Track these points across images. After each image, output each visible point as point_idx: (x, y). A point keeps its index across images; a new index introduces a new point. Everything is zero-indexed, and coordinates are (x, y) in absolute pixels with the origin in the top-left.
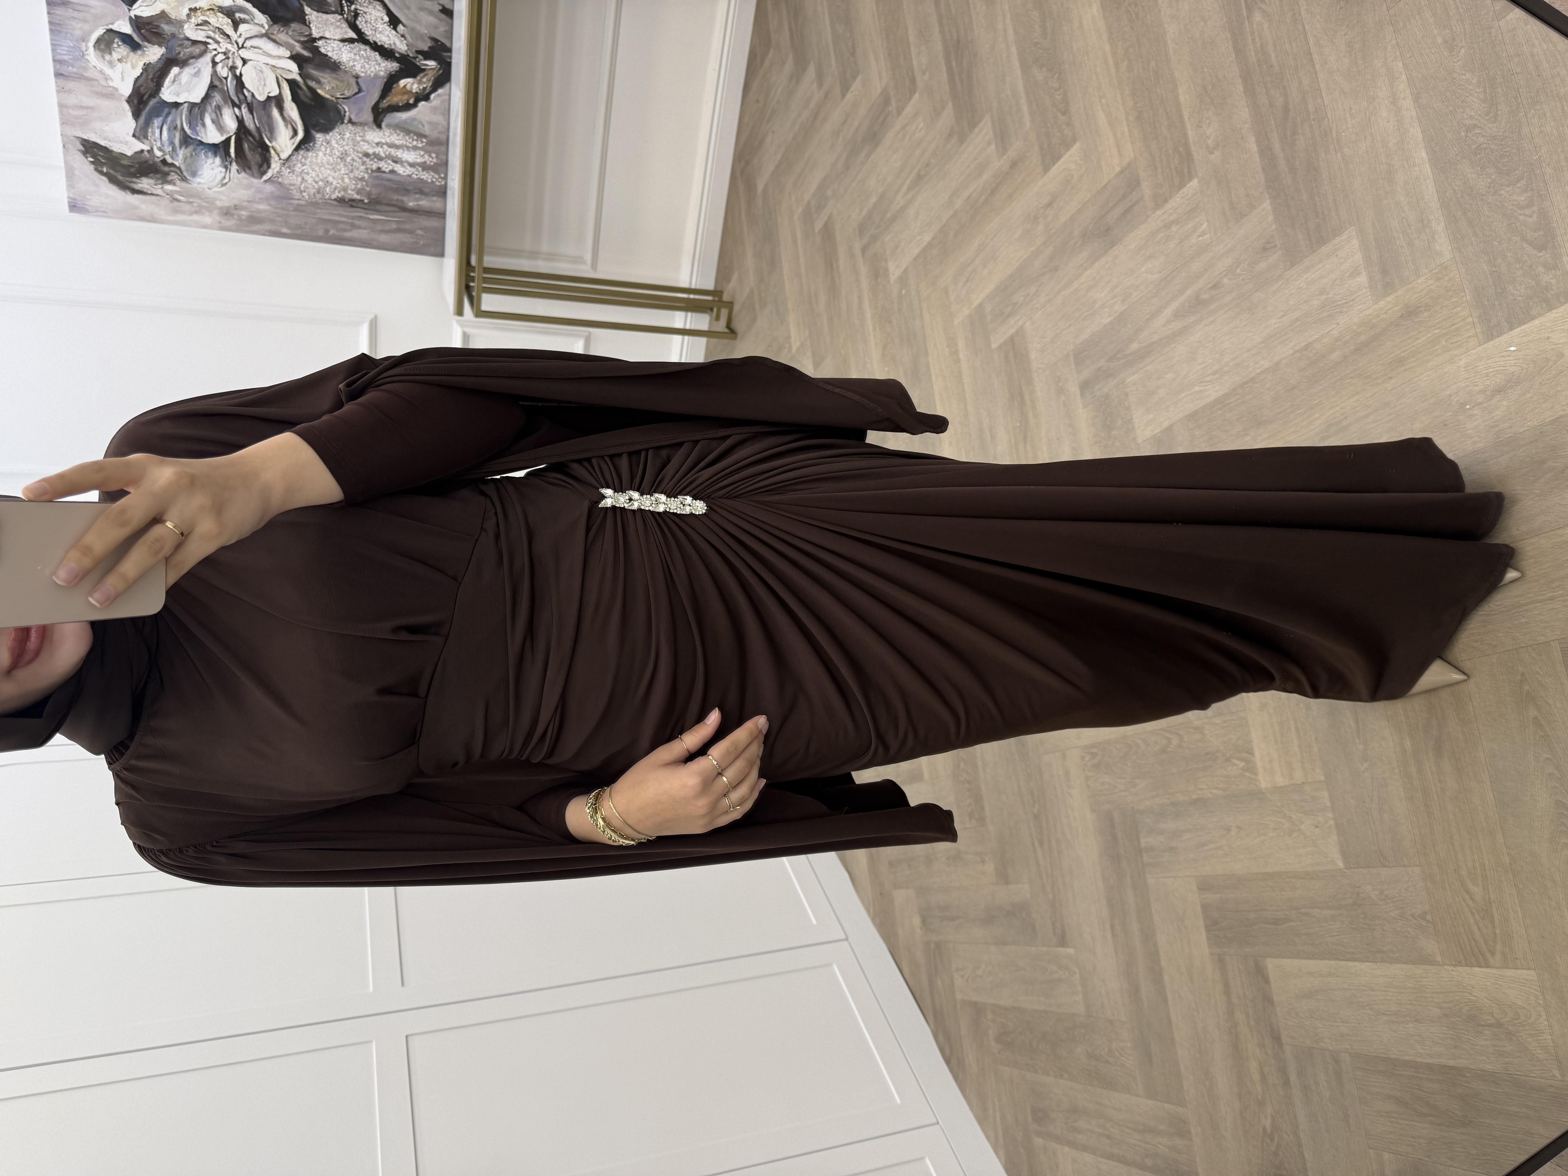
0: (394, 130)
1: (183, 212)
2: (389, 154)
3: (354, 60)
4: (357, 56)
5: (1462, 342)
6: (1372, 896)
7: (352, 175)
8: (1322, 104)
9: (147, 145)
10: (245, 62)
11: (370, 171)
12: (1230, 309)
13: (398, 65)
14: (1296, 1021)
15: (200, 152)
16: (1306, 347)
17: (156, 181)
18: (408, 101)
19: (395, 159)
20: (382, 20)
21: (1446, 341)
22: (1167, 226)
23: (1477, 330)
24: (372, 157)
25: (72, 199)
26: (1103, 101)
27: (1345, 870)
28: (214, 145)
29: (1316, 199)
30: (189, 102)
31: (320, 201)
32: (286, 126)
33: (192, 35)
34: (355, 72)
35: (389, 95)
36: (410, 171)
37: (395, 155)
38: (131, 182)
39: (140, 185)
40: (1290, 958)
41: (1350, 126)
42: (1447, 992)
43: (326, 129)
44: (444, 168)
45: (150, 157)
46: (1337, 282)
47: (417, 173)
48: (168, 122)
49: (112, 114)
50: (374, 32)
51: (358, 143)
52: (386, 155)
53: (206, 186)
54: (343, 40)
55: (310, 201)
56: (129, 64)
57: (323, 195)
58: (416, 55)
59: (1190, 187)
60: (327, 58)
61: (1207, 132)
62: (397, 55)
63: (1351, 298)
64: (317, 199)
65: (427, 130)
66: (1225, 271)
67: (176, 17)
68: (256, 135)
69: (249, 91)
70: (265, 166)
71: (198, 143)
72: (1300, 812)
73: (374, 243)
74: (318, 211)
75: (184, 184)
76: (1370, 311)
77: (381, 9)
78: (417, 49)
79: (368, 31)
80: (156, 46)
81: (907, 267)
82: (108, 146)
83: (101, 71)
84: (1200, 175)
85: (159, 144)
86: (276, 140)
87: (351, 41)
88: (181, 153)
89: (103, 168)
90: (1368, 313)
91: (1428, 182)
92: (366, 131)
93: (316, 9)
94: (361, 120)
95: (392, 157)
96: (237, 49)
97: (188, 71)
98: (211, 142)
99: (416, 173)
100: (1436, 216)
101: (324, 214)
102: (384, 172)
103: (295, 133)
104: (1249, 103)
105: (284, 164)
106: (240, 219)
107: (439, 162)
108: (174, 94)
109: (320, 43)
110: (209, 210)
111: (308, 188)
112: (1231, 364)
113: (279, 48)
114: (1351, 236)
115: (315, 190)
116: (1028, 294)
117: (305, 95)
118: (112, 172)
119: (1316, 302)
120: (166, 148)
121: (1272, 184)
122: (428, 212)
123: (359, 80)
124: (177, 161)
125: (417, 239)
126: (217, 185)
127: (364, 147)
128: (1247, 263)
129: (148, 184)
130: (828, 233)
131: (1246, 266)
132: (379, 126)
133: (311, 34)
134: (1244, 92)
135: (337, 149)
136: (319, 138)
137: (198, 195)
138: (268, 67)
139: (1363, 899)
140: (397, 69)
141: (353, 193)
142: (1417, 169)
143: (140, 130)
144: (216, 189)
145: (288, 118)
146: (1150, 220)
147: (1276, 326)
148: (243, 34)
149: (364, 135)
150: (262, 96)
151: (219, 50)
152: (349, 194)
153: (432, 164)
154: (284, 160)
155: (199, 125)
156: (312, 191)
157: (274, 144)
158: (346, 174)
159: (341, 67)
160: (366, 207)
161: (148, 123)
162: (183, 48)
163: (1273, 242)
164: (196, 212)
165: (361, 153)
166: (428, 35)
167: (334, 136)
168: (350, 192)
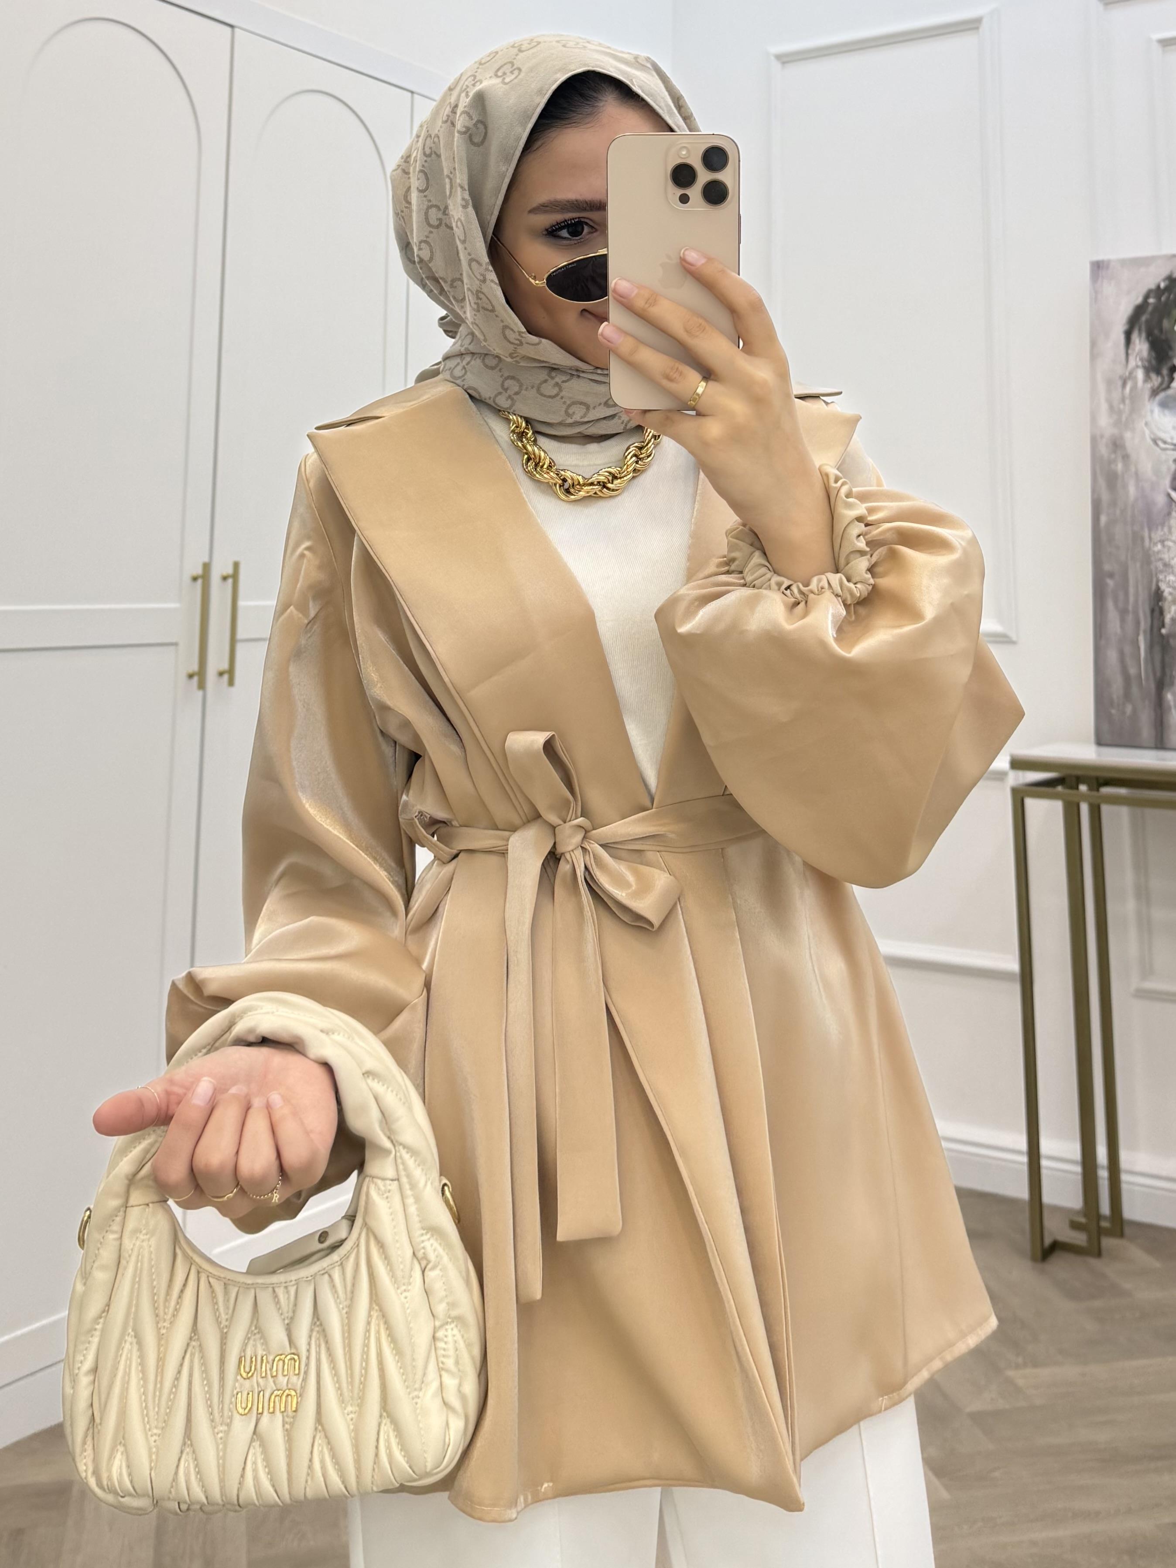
1: (1109, 391)
17: (1147, 359)
25: (1108, 264)
31: (1152, 567)
38: (1140, 330)
53: (1149, 418)
55: (1151, 552)
57: (1161, 572)
64: (1154, 563)
73: (1103, 642)
74: (1138, 565)
75: (1148, 392)
89: (1153, 299)
101: (1135, 573)
106: (1110, 462)
110: (1117, 423)
111: (1168, 550)
115: (1167, 560)
118: (1150, 309)
122: (1162, 725)
125: (1119, 703)
126: (1152, 432)
129: (1140, 351)
137: (1135, 409)
144: (1147, 432)
152: (1170, 607)
156: (1166, 557)
160: (1155, 630)
164: (1110, 406)
168: (1173, 608)
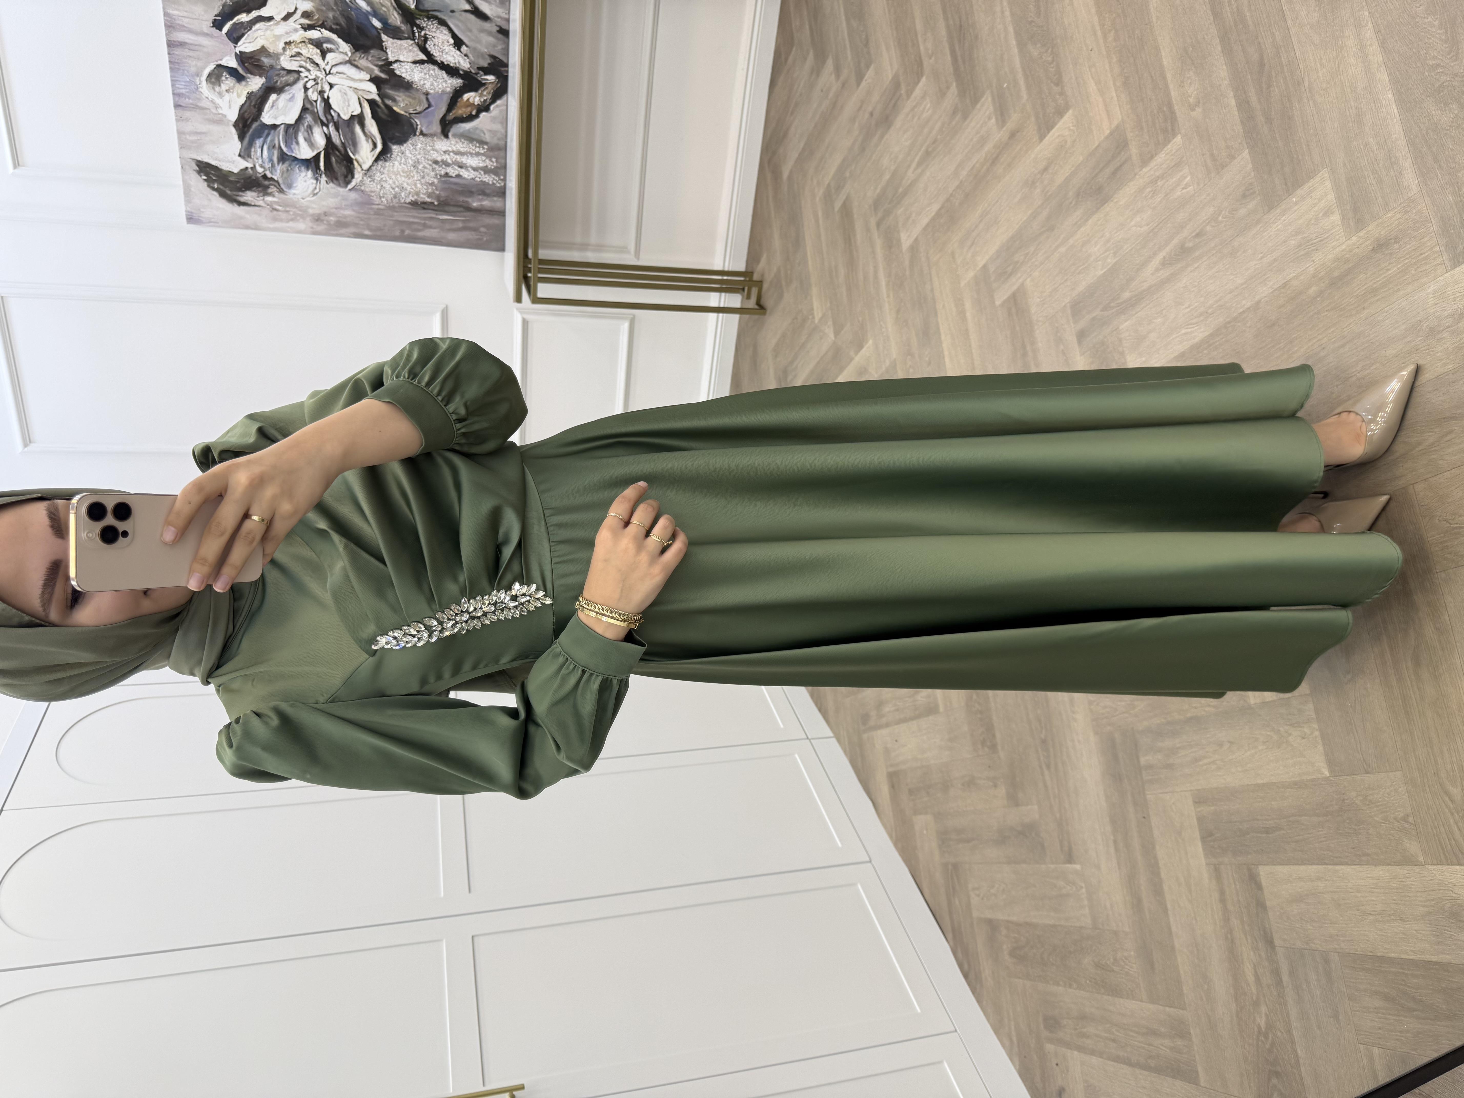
0: (460, 139)
1: (281, 220)
2: (455, 161)
3: (425, 79)
4: (427, 75)
5: (1430, 270)
6: (1357, 801)
7: (423, 181)
8: (1295, 57)
9: (250, 163)
10: (331, 86)
11: (439, 177)
12: (1213, 255)
13: (462, 81)
14: (1287, 924)
15: (295, 167)
16: (1285, 285)
17: (258, 194)
18: (471, 112)
19: (461, 165)
20: (448, 42)
21: (1415, 270)
22: (1154, 181)
23: (1444, 258)
24: (441, 163)
25: (189, 212)
26: (1093, 70)
27: (1331, 778)
28: (306, 160)
29: (1291, 146)
30: (285, 124)
31: (397, 205)
32: (367, 141)
33: (287, 65)
34: (425, 90)
35: (454, 109)
36: (473, 175)
37: (460, 161)
38: (238, 196)
39: (245, 198)
40: (1281, 864)
41: (1320, 74)
42: (1430, 891)
43: (401, 141)
44: (503, 171)
45: (253, 172)
46: (1313, 222)
47: (480, 176)
48: (268, 142)
49: (221, 138)
50: (441, 54)
51: (429, 152)
52: (452, 161)
53: (299, 197)
54: (415, 62)
55: (388, 205)
56: (235, 94)
57: (399, 200)
58: (477, 71)
59: (1173, 144)
60: (402, 79)
61: (1189, 91)
62: (461, 72)
63: (1326, 236)
64: (394, 204)
65: (487, 137)
66: (1207, 219)
67: (274, 50)
68: (342, 149)
69: (335, 111)
70: (350, 177)
71: (293, 159)
72: (1288, 725)
73: (443, 241)
74: (395, 214)
75: (282, 196)
76: (1344, 247)
77: (447, 33)
78: (478, 66)
79: (436, 53)
80: (258, 77)
81: (917, 237)
82: (218, 166)
83: (212, 101)
84: (1183, 131)
85: (260, 162)
86: (359, 153)
87: (422, 62)
88: (279, 168)
89: (214, 184)
90: (1341, 250)
91: (1395, 121)
92: (435, 141)
93: (391, 36)
94: (431, 131)
95: (458, 162)
96: (325, 75)
97: (284, 96)
98: (304, 157)
99: (478, 176)
100: (1403, 153)
101: (400, 217)
102: (451, 177)
103: (375, 145)
104: (1226, 61)
105: (366, 174)
106: (329, 224)
107: (499, 165)
108: (273, 117)
109: (395, 66)
110: (303, 217)
111: (386, 194)
112: (1214, 306)
113: (360, 72)
114: (1323, 178)
115: (392, 196)
116: (1028, 254)
117: (383, 113)
118: (221, 187)
119: (1293, 242)
120: (266, 164)
121: (1250, 135)
122: (491, 211)
123: (429, 97)
124: (276, 175)
125: (481, 235)
126: (308, 196)
127: (434, 156)
128: (1228, 210)
129: (252, 197)
130: (846, 211)
131: (1227, 213)
132: (446, 136)
133: (387, 59)
134: (1222, 51)
135: (411, 158)
136: (395, 149)
137: (293, 205)
138: (351, 89)
139: (1349, 805)
140: (462, 85)
141: (425, 196)
142: (1384, 110)
143: (245, 150)
144: (308, 199)
145: (369, 134)
146: (1137, 177)
147: (1257, 266)
148: (330, 62)
149: (434, 145)
150: (347, 115)
151: (310, 77)
152: (422, 198)
153: (493, 167)
154: (366, 171)
155: (294, 143)
156: (390, 197)
157: (357, 157)
158: (419, 180)
159: (414, 86)
160: (435, 208)
161: (251, 144)
162: (280, 77)
163: (1251, 189)
164: (292, 220)
165: (431, 161)
166: (488, 53)
167: (407, 147)
168: (422, 196)
